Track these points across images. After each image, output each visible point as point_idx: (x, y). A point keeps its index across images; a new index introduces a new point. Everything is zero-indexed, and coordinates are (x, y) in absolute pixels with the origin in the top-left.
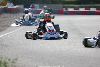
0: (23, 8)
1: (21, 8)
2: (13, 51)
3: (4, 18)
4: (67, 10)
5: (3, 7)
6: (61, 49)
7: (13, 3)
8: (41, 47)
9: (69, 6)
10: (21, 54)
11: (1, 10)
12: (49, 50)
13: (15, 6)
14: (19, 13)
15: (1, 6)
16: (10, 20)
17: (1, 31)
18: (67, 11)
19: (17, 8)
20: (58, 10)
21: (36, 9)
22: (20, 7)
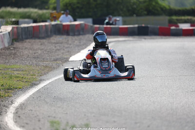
0: (91, 25)
1: (88, 25)
2: (78, 109)
3: (56, 45)
4: (178, 26)
5: (53, 23)
6: (171, 103)
7: (72, 16)
8: (131, 101)
9: (181, 20)
10: (93, 114)
11: (49, 30)
12: (147, 105)
13: (75, 20)
14: (84, 34)
15: (49, 21)
16: (67, 48)
17: (52, 70)
18: (177, 28)
19: (80, 25)
20: (160, 28)
21: (116, 26)
22: (86, 23)
